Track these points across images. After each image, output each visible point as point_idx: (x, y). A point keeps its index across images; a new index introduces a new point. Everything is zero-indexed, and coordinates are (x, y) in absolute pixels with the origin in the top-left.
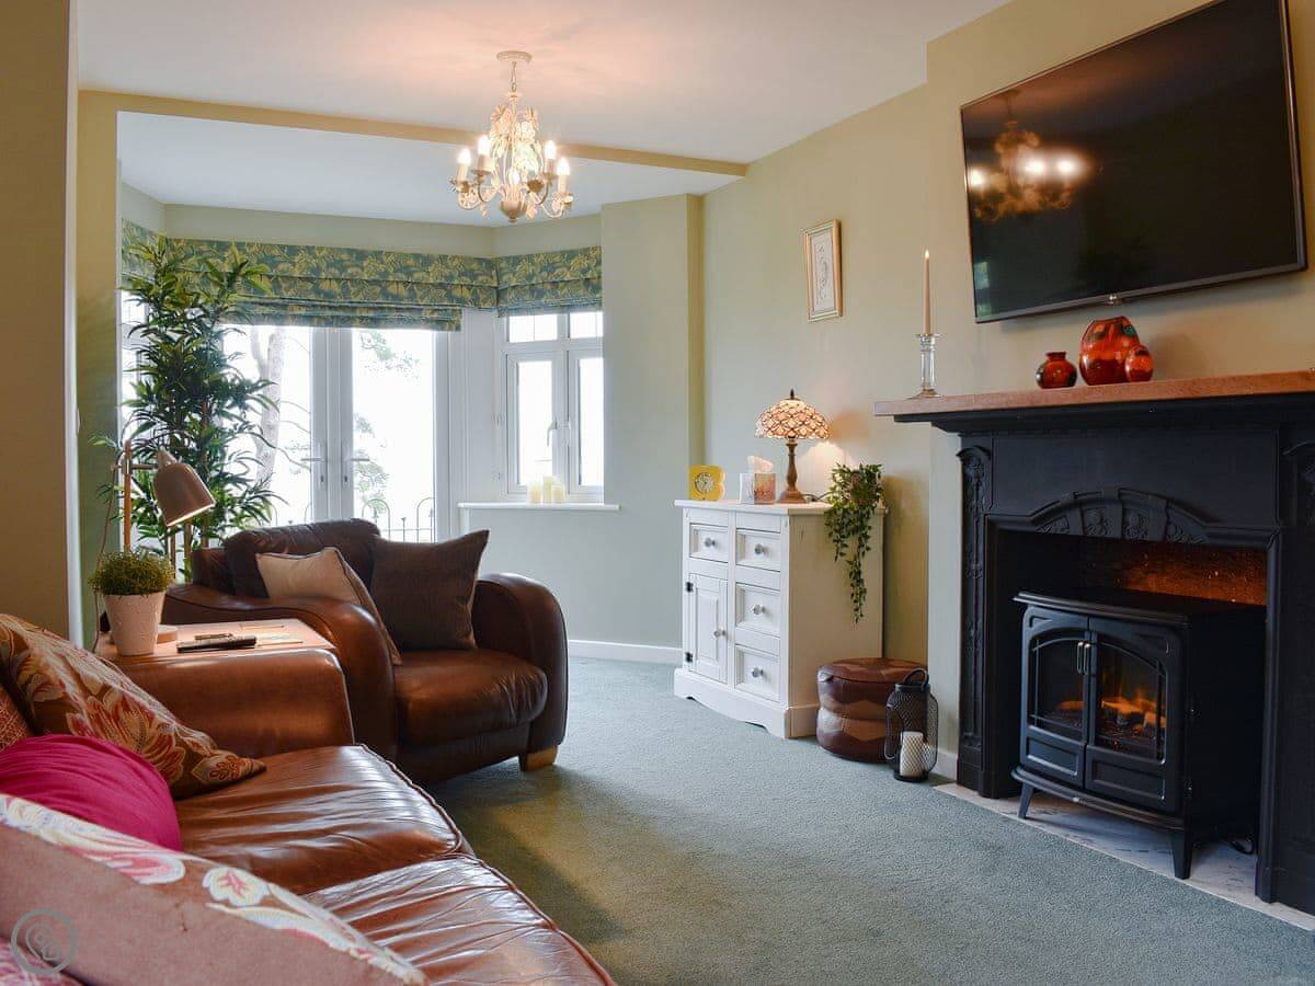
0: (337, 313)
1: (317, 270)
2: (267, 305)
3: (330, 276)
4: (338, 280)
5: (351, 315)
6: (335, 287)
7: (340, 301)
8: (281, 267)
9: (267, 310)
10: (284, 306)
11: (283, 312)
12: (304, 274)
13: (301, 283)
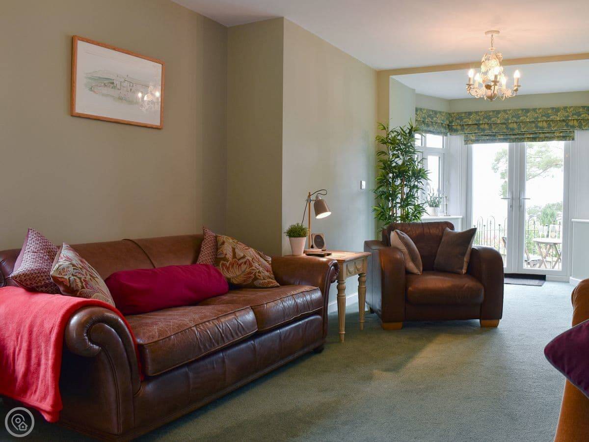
0: (516, 137)
1: (507, 119)
2: (487, 135)
3: (513, 122)
4: (516, 123)
5: (523, 137)
6: (515, 126)
7: (516, 131)
8: (492, 119)
9: (488, 138)
10: (494, 136)
11: (494, 138)
12: (502, 121)
13: (501, 125)
